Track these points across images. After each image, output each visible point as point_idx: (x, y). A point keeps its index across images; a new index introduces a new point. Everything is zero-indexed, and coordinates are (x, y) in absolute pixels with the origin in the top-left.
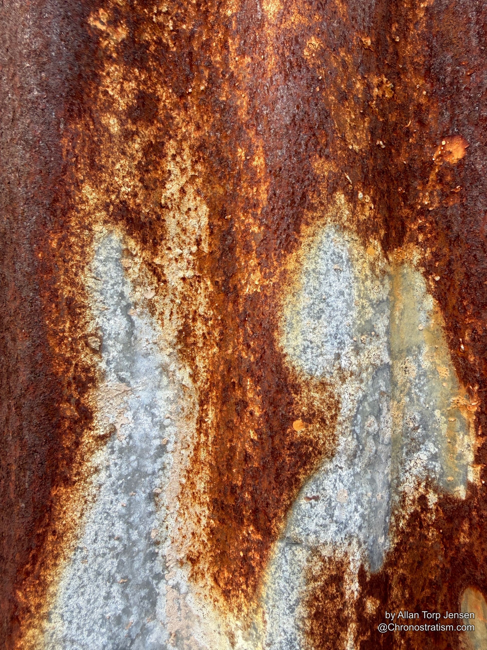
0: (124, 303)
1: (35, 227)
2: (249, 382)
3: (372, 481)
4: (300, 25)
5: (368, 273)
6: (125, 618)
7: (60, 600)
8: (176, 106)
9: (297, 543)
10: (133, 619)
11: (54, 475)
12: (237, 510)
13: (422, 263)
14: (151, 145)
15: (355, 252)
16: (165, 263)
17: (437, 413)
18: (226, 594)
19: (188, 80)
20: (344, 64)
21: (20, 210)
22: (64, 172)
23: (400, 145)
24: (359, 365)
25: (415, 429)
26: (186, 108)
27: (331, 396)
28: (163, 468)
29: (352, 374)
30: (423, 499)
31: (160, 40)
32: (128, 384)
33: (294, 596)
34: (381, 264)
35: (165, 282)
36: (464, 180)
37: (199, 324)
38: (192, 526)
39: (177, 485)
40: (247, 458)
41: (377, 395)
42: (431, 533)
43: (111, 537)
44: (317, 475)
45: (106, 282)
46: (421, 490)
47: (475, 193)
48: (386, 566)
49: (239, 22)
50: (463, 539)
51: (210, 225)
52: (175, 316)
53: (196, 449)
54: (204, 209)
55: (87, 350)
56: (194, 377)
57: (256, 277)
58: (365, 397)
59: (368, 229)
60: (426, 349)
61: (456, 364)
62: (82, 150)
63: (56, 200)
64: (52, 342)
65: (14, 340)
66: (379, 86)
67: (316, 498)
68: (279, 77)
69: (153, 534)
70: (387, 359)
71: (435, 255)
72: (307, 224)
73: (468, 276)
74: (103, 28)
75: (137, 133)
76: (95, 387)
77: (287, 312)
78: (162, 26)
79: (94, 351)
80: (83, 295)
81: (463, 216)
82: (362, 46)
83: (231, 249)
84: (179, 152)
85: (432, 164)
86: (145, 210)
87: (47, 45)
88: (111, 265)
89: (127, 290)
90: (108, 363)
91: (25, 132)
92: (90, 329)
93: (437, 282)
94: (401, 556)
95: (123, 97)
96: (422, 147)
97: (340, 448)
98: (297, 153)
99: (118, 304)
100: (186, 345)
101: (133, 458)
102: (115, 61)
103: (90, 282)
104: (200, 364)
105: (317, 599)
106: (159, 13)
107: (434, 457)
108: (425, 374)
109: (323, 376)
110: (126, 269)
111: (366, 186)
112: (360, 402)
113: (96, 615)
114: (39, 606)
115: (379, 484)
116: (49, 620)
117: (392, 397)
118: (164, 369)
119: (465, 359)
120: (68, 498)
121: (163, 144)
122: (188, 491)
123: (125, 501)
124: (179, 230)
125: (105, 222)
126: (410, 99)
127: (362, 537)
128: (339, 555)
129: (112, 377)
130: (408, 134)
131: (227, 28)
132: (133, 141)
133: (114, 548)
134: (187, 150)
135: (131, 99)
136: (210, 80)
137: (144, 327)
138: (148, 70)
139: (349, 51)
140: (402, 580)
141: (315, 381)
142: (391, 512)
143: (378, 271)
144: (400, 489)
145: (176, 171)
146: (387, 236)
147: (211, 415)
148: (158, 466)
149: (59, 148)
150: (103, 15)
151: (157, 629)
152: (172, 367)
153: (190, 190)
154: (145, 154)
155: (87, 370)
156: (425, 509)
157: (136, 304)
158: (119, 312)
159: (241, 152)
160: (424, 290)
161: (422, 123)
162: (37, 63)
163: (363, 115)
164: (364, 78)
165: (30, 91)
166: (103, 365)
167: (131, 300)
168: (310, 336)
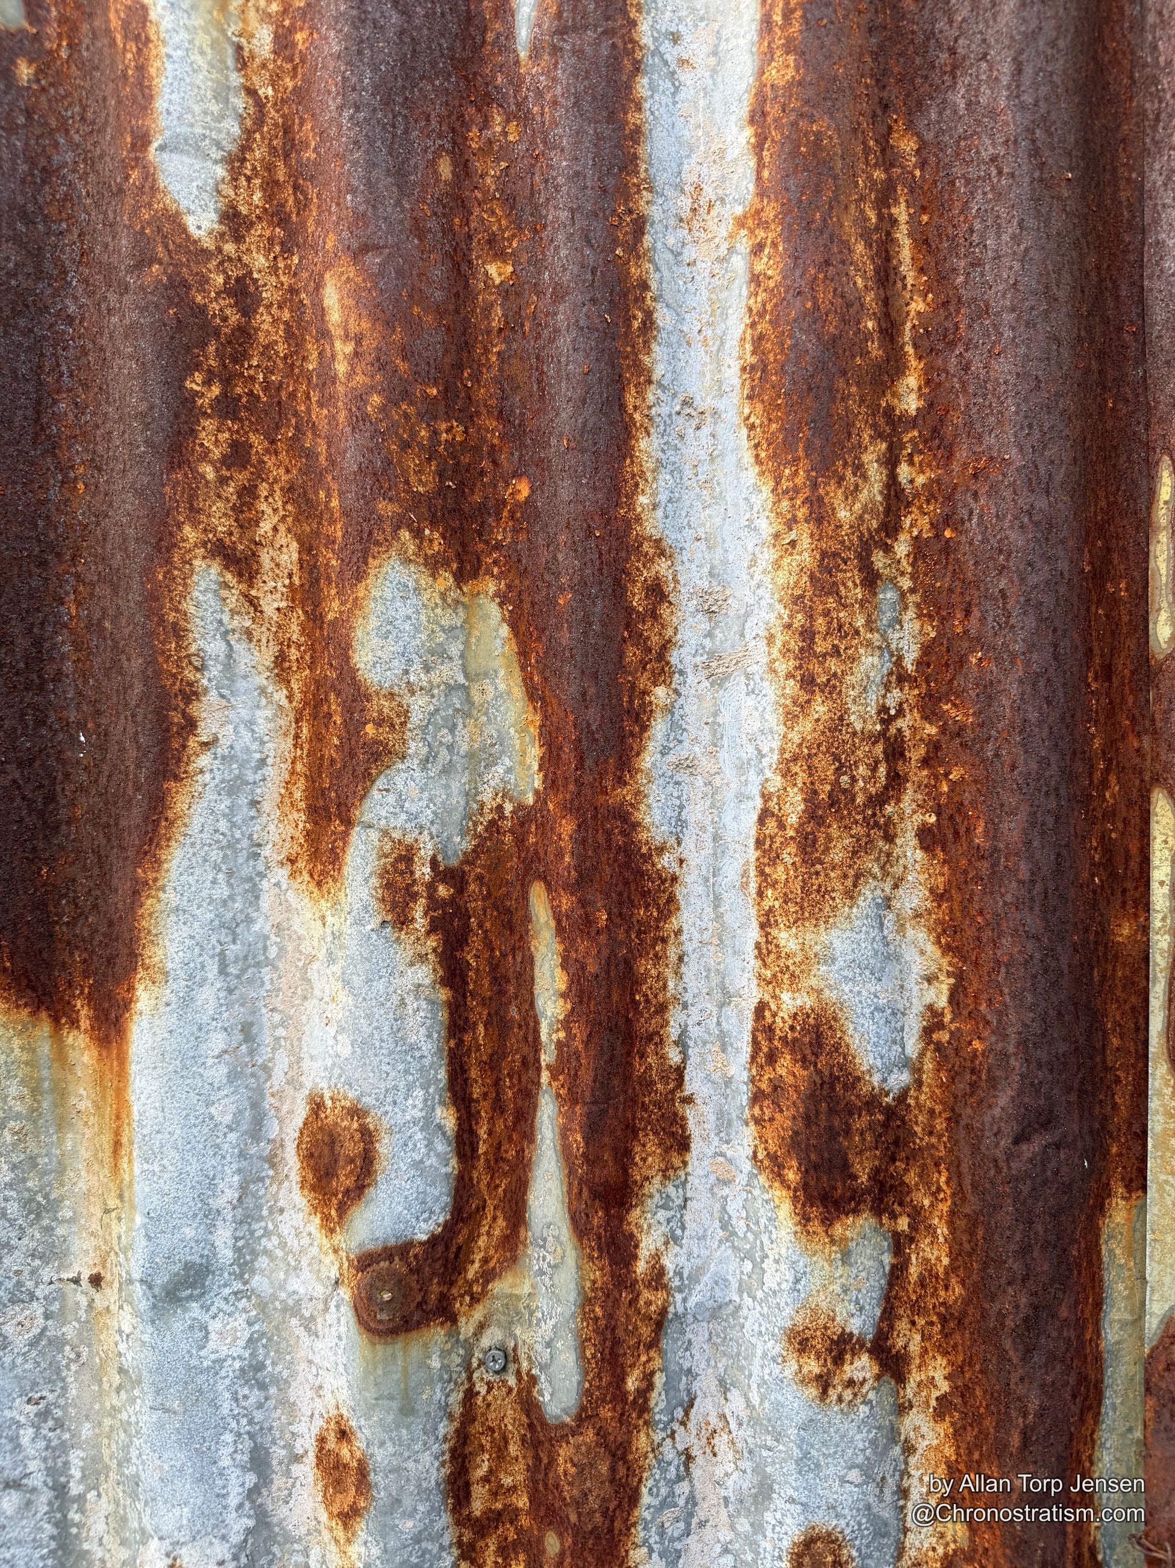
0: (223, 629)
1: (144, 563)
2: (332, 696)
3: (447, 787)
4: (364, 384)
5: (438, 601)
6: (230, 903)
7: (173, 875)
8: (267, 451)
9: (370, 826)
10: (238, 905)
11: (165, 771)
12: (326, 809)
13: (497, 594)
14: (245, 488)
15: (423, 582)
16: (261, 595)
17: (512, 730)
18: (319, 884)
19: (278, 427)
20: (406, 416)
21: (131, 549)
22: (168, 515)
23: (474, 485)
24: (430, 682)
25: (493, 745)
26: (276, 453)
27: (400, 705)
28: (264, 780)
29: (421, 689)
30: (500, 808)
31: (251, 391)
32: (229, 701)
33: (368, 870)
34: (454, 594)
35: (261, 612)
36: (529, 517)
37: (293, 650)
38: (291, 831)
39: (277, 795)
40: (332, 761)
41: (451, 712)
42: (508, 838)
43: (216, 831)
44: (388, 772)
45: (206, 610)
46: (499, 800)
47: (537, 529)
48: (462, 863)
49: (319, 376)
50: (532, 840)
51: (300, 560)
52: (271, 643)
53: (293, 763)
54: (295, 545)
55: (191, 668)
56: (290, 698)
57: (335, 605)
58: (437, 710)
59: (437, 562)
60: (502, 673)
61: (526, 685)
62: (182, 496)
63: (161, 540)
64: (160, 660)
65: (129, 660)
66: (449, 430)
67: (387, 790)
68: (348, 429)
69: (255, 836)
70: (461, 680)
71: (509, 587)
72: (374, 558)
73: (533, 604)
74: (198, 388)
75: (231, 478)
76: (198, 699)
77: (359, 633)
78: (252, 378)
79: (197, 669)
80: (186, 621)
81: (529, 550)
82: (426, 397)
83: (317, 581)
84: (271, 493)
85: (504, 502)
86: (241, 547)
87: (151, 408)
88: (210, 595)
89: (226, 618)
90: (210, 680)
91: (134, 483)
92: (193, 649)
93: (510, 612)
94: (478, 857)
95: (217, 447)
96: (495, 486)
97: (410, 751)
98: (364, 496)
99: (217, 629)
100: (283, 670)
101: (235, 766)
102: (209, 416)
103: (192, 610)
104: (295, 686)
105: (388, 872)
106: (250, 366)
107: (509, 770)
108: (501, 696)
109: (391, 687)
110: (224, 600)
111: (433, 524)
112: (432, 714)
113: (205, 893)
114: (155, 880)
115: (455, 792)
116: (165, 892)
117: (469, 715)
118: (263, 691)
119: (531, 679)
120: (177, 792)
121: (256, 486)
122: (287, 800)
123: (228, 803)
124: (273, 565)
125: (204, 558)
126: (483, 439)
127: (434, 830)
128: (409, 839)
129: (213, 693)
130: (482, 473)
131: (309, 381)
132: (228, 485)
133: (218, 842)
134: (278, 492)
135: (225, 448)
136: (297, 428)
137: (242, 652)
138: (241, 420)
139: (411, 403)
140: (480, 878)
141: (383, 692)
142: (468, 816)
143: (449, 600)
144: (479, 798)
145: (269, 511)
146: (460, 569)
147: (305, 730)
148: (258, 777)
149: (163, 495)
150: (198, 377)
151: (261, 920)
152: (270, 689)
153: (282, 528)
154: (239, 497)
155: (191, 684)
156: (502, 817)
157: (234, 631)
158: (218, 637)
159: (322, 494)
160: (499, 618)
161: (495, 462)
162: (143, 423)
163: (429, 460)
164: (429, 425)
165: (138, 447)
166: (205, 682)
167: (230, 627)
168: (379, 653)
